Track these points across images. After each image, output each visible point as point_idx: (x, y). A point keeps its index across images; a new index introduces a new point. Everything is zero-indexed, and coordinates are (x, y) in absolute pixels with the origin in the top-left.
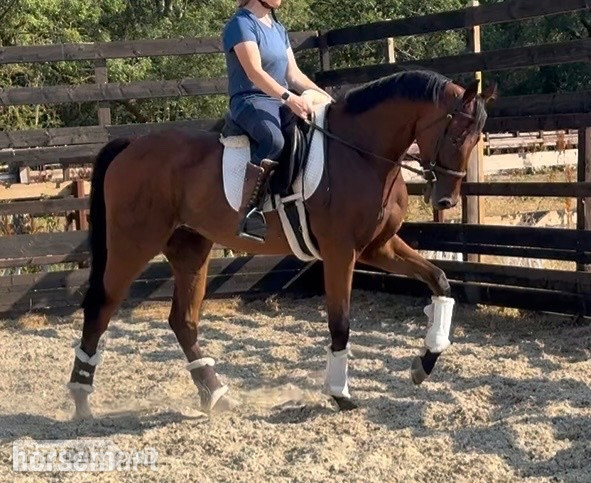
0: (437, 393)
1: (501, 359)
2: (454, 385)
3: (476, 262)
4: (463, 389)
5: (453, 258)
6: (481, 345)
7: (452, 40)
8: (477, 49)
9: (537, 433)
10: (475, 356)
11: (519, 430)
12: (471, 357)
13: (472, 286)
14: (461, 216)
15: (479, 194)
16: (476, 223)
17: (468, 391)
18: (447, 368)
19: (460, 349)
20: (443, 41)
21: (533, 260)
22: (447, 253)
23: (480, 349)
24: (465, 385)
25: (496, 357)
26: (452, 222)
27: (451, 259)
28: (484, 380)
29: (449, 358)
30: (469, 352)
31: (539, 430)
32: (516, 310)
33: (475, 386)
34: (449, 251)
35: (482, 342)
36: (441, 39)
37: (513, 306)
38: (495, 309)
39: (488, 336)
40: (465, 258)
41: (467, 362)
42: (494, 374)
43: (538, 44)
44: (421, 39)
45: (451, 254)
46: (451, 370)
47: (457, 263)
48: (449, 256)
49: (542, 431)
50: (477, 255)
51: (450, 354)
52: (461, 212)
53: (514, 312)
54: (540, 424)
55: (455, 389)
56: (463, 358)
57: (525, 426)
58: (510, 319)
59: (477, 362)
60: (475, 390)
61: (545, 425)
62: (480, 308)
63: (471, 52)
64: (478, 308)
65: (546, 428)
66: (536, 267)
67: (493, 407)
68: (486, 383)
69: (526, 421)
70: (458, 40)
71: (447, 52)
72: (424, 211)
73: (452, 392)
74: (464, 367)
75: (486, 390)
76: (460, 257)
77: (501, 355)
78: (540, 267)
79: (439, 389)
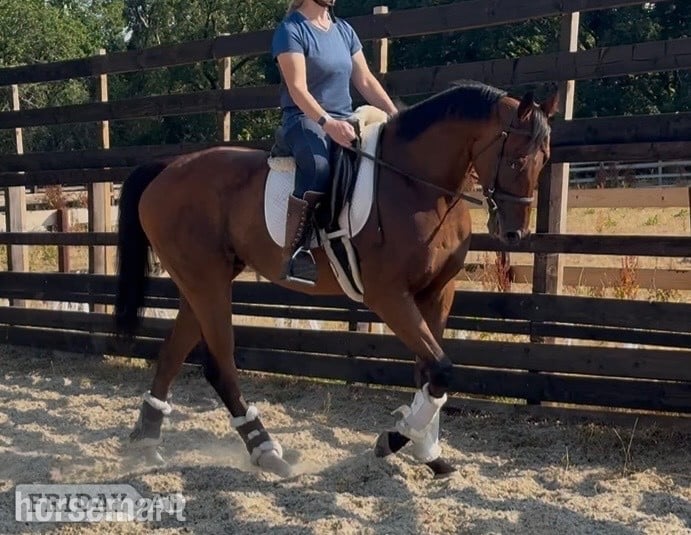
0: (64, 445)
1: (129, 410)
2: (82, 437)
3: (103, 312)
4: (91, 441)
5: (79, 308)
6: (108, 397)
7: (76, 91)
8: (105, 98)
9: (166, 483)
10: (103, 408)
11: (148, 482)
12: (98, 409)
13: (99, 336)
14: (87, 267)
15: (105, 245)
16: (103, 274)
17: (96, 444)
18: (74, 420)
19: (87, 401)
20: (66, 90)
21: (160, 310)
22: (73, 304)
23: (107, 401)
24: (93, 436)
25: (124, 408)
26: (78, 272)
27: (76, 310)
28: (111, 432)
29: (76, 410)
30: (96, 404)
31: (168, 480)
32: (143, 361)
33: (103, 438)
34: (76, 301)
35: (109, 393)
36: (64, 89)
37: (140, 357)
38: (122, 360)
39: (115, 387)
40: (92, 309)
41: (95, 413)
42: (122, 425)
43: (163, 94)
44: (44, 87)
45: (77, 304)
46: (78, 422)
47: (84, 314)
48: (75, 307)
49: (171, 482)
50: (103, 306)
51: (76, 406)
52: (88, 263)
53: (141, 363)
54: (169, 475)
55: (83, 442)
56: (91, 409)
57: (154, 477)
58: (137, 369)
59: (104, 414)
60: (104, 442)
61: (174, 476)
62: (106, 359)
63: (97, 101)
64: (104, 359)
65: (175, 479)
66: (163, 317)
67: (121, 459)
68: (114, 434)
69: (155, 472)
70: (82, 89)
71: (70, 101)
72: (47, 262)
73: (80, 444)
74: (92, 419)
75: (114, 442)
76: (86, 308)
77: (129, 406)
78: (168, 318)
79: (66, 442)
